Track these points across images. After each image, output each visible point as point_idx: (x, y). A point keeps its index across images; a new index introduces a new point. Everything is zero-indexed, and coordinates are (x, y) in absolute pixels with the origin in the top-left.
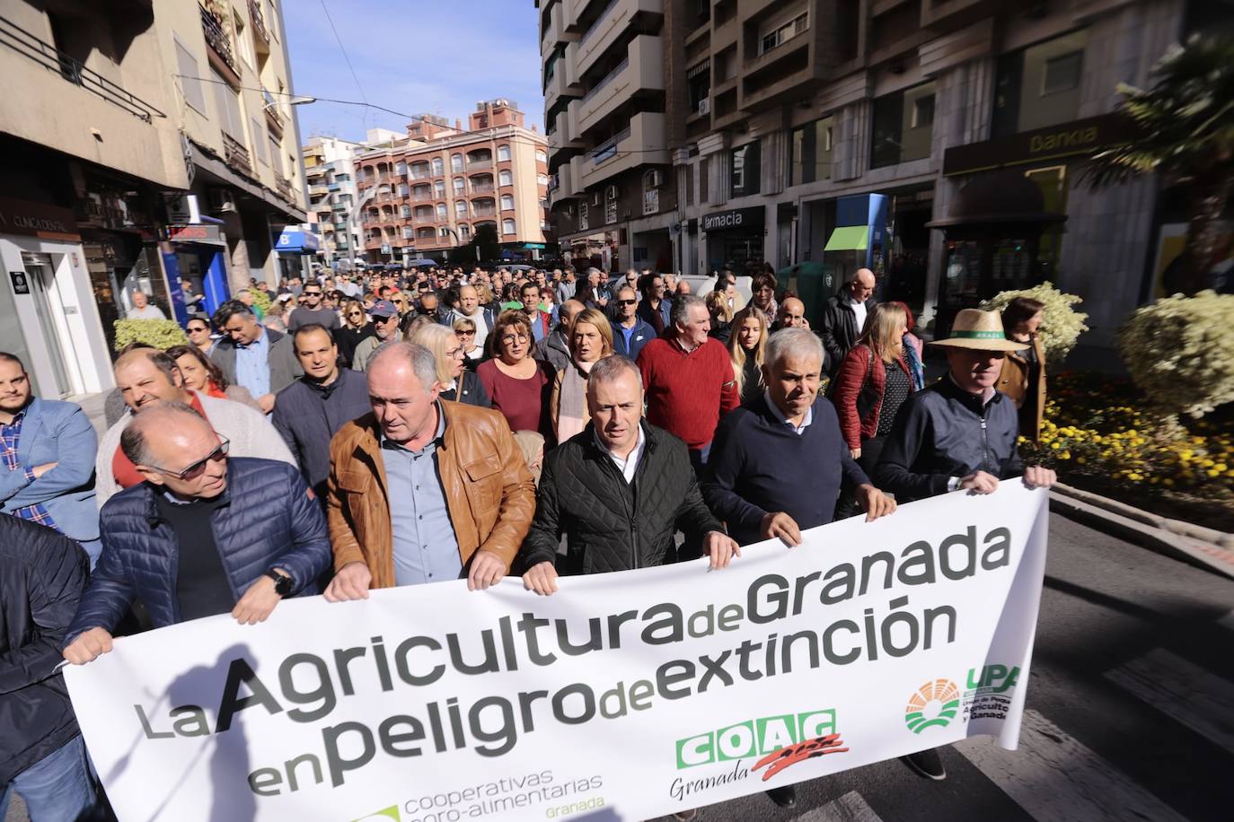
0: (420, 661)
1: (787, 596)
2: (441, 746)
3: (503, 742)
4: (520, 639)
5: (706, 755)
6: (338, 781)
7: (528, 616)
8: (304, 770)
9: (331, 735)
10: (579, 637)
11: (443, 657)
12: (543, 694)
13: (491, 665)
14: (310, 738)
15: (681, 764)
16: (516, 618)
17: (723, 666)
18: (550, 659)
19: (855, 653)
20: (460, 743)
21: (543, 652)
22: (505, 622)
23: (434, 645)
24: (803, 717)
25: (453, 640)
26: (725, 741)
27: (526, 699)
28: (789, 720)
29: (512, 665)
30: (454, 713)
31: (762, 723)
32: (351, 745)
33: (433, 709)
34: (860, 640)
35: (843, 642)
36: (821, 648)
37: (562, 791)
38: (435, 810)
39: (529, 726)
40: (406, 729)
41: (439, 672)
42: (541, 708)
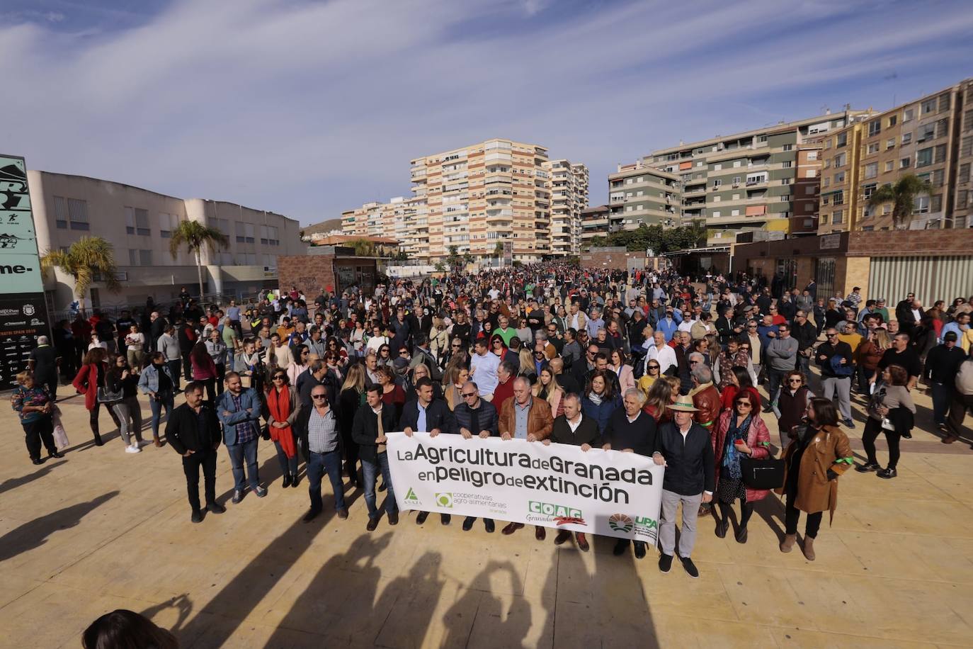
0: (460, 456)
1: (564, 466)
2: (464, 480)
3: (479, 484)
4: (485, 456)
5: (538, 510)
6: (438, 481)
7: (488, 450)
8: (431, 475)
9: (438, 469)
10: (501, 460)
11: (465, 456)
12: (490, 473)
13: (477, 462)
14: (433, 468)
15: (531, 510)
16: (485, 450)
17: (545, 483)
18: (492, 464)
19: (590, 495)
20: (469, 480)
21: (491, 462)
22: (482, 450)
23: (464, 453)
24: (570, 509)
25: (468, 451)
26: (545, 508)
27: (486, 474)
28: (566, 509)
29: (482, 464)
30: (467, 472)
31: (557, 507)
32: (442, 473)
33: (462, 469)
34: (592, 491)
35: (585, 491)
36: (578, 490)
37: (494, 505)
38: (461, 498)
39: (486, 482)
40: (456, 472)
41: (464, 460)
42: (490, 478)
